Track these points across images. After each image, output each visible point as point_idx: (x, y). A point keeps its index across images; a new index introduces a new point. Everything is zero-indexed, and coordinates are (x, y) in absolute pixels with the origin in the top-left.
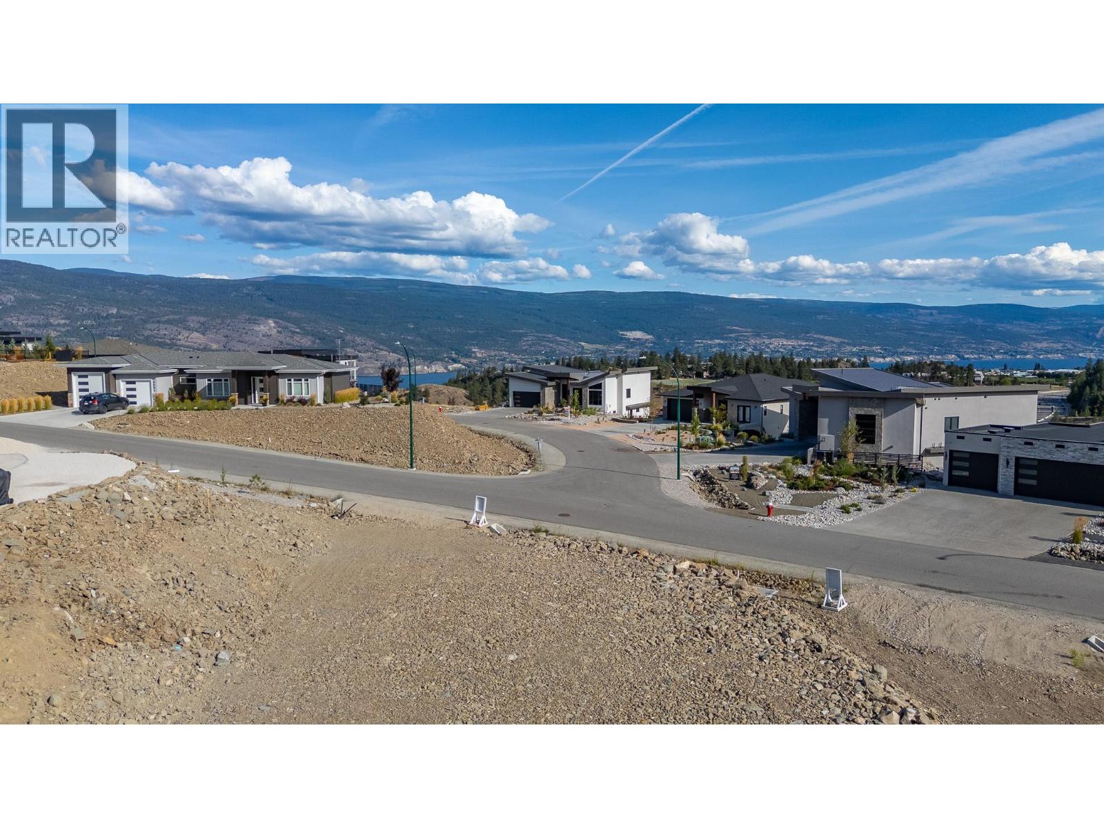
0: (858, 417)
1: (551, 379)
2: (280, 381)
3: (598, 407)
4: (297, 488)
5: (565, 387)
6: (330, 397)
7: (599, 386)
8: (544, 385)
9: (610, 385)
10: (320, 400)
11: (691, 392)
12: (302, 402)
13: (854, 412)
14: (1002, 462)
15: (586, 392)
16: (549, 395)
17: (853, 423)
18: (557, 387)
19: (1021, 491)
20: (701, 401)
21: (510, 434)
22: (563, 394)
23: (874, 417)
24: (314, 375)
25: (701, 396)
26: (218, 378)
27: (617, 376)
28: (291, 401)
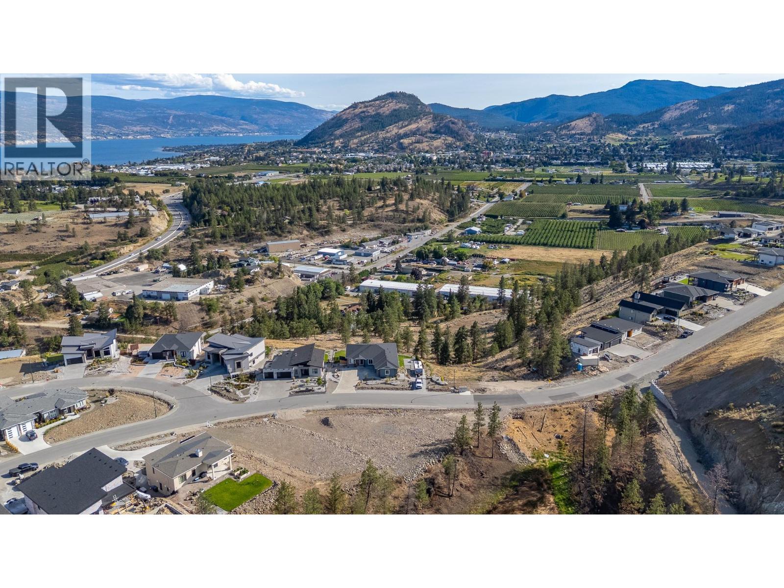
3: (109, 356)
5: (90, 350)
8: (83, 354)
13: (236, 362)
19: (278, 378)
23: (240, 362)
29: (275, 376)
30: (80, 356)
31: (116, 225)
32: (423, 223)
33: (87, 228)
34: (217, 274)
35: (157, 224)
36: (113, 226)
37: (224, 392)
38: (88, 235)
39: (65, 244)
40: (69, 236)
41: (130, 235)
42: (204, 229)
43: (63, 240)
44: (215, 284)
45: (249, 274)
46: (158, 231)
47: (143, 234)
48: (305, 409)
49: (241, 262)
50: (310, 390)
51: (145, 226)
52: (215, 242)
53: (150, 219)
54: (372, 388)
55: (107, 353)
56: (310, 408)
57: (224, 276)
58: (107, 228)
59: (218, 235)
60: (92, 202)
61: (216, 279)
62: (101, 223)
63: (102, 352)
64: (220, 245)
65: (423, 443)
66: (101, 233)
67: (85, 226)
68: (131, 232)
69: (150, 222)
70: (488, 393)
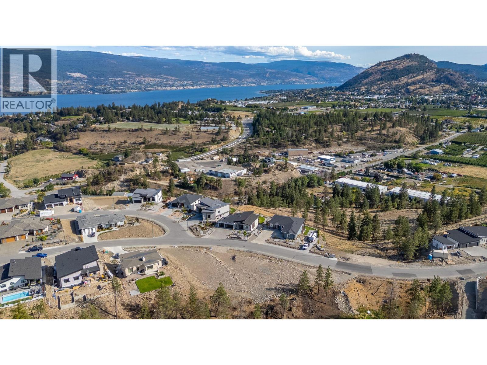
0: (208, 215)
5: (146, 198)
9: (156, 197)
18: (144, 198)
23: (210, 215)
24: (123, 221)
27: (156, 194)
29: (225, 226)
30: (140, 199)
31: (212, 134)
32: (398, 143)
33: (198, 135)
34: (249, 165)
35: (233, 134)
36: (210, 134)
37: (195, 230)
38: (198, 138)
39: (186, 142)
40: (189, 138)
41: (218, 139)
42: (255, 139)
43: (186, 140)
44: (247, 171)
45: (267, 167)
46: (233, 138)
47: (224, 139)
48: (229, 248)
49: (266, 160)
50: (239, 238)
51: (226, 136)
52: (259, 147)
53: (229, 132)
54: (276, 244)
55: (153, 200)
56: (232, 248)
57: (253, 167)
58: (208, 135)
59: (262, 143)
60: (205, 120)
61: (248, 168)
62: (205, 132)
63: (151, 199)
64: (262, 149)
65: (280, 283)
66: (204, 137)
67: (197, 133)
68: (219, 138)
69: (229, 133)
70: (349, 262)
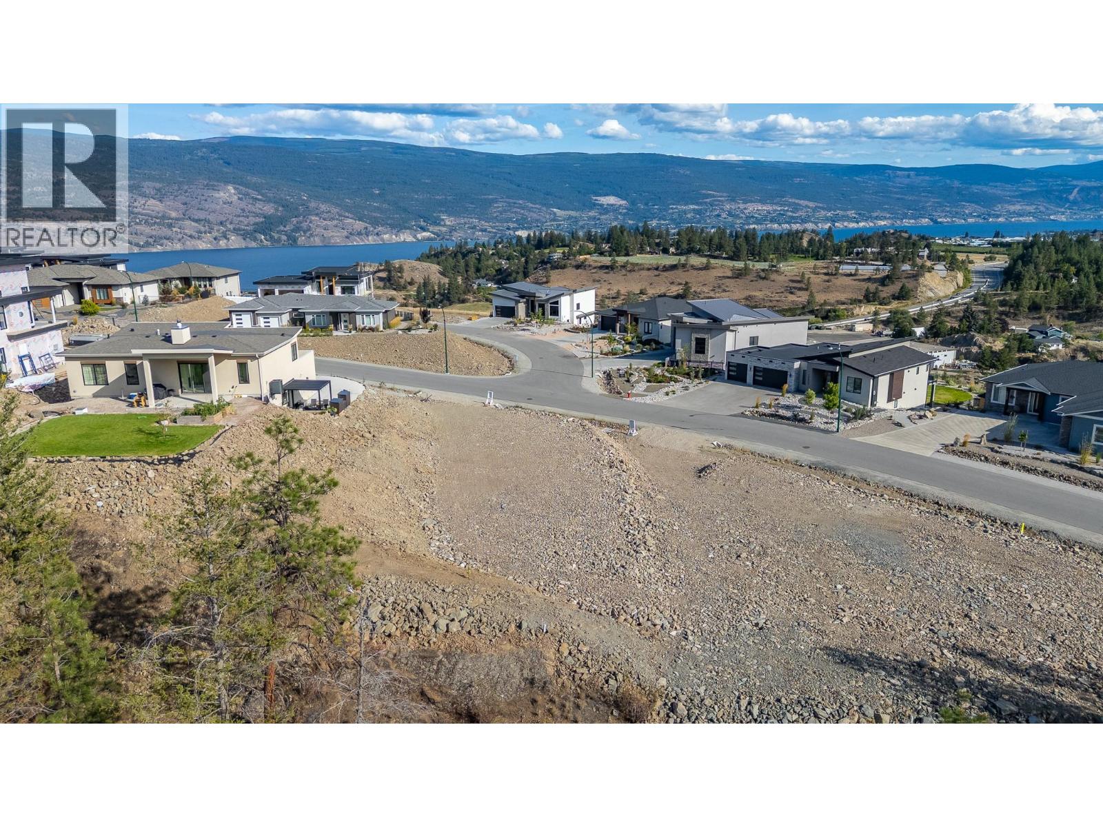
0: (697, 339)
1: (523, 297)
2: (357, 316)
4: (397, 386)
5: (533, 302)
6: (387, 325)
7: (557, 303)
8: (517, 302)
9: (565, 303)
10: (381, 329)
11: (616, 313)
12: (372, 329)
13: (694, 336)
14: (748, 368)
15: (548, 307)
16: (521, 309)
17: (694, 343)
18: (527, 303)
19: (756, 383)
20: (622, 318)
21: (496, 344)
22: (531, 308)
23: (704, 339)
24: (378, 313)
25: (622, 315)
26: (319, 314)
27: (570, 295)
28: (364, 328)
30: (511, 304)
31: (869, 279)
33: (828, 281)
34: (969, 342)
35: (933, 285)
36: (864, 280)
38: (826, 290)
39: (791, 298)
40: (800, 289)
41: (883, 295)
42: (1006, 294)
43: (792, 293)
44: (957, 358)
45: (1034, 351)
46: (931, 294)
47: (902, 295)
48: (723, 440)
49: (1032, 333)
50: (803, 420)
51: (910, 284)
52: (1016, 315)
53: (923, 275)
54: (1004, 463)
55: (555, 311)
56: (738, 444)
57: (980, 347)
58: (856, 282)
59: (1026, 303)
60: (858, 254)
61: (963, 350)
62: (851, 275)
64: (1023, 321)
66: (844, 288)
67: (827, 278)
68: (886, 292)
69: (921, 280)
